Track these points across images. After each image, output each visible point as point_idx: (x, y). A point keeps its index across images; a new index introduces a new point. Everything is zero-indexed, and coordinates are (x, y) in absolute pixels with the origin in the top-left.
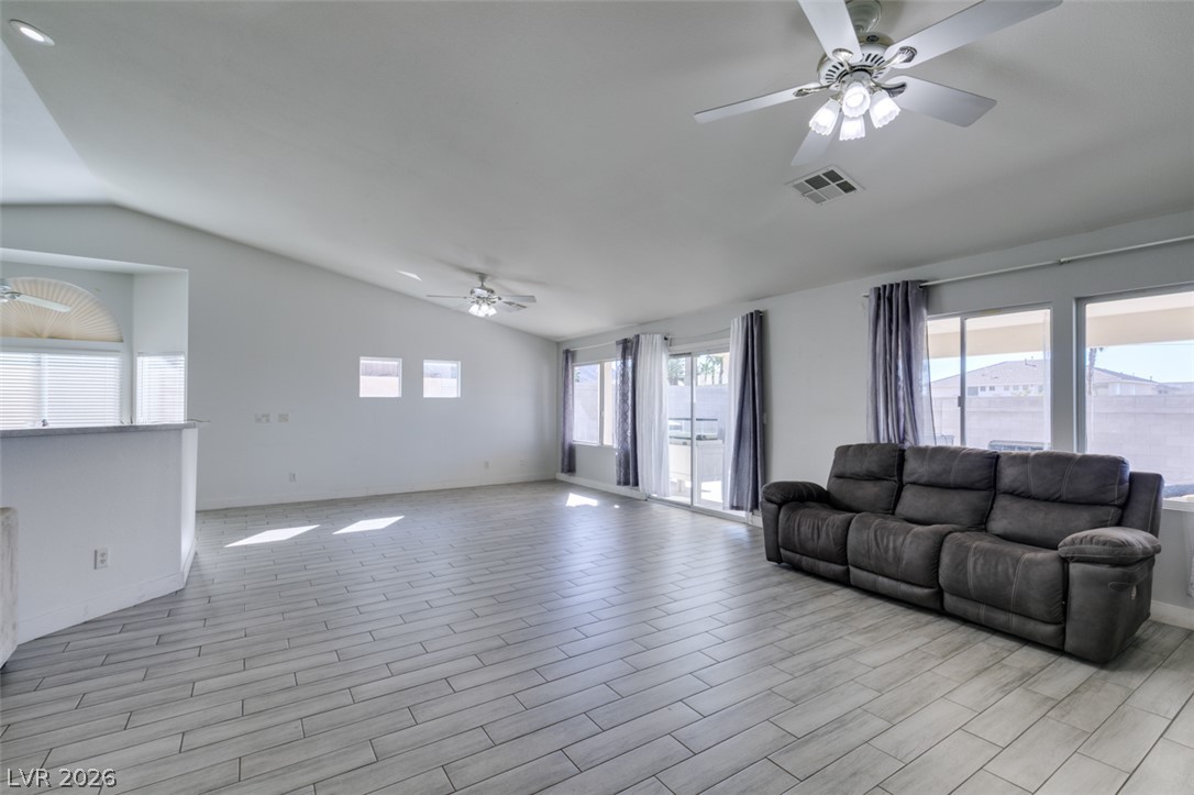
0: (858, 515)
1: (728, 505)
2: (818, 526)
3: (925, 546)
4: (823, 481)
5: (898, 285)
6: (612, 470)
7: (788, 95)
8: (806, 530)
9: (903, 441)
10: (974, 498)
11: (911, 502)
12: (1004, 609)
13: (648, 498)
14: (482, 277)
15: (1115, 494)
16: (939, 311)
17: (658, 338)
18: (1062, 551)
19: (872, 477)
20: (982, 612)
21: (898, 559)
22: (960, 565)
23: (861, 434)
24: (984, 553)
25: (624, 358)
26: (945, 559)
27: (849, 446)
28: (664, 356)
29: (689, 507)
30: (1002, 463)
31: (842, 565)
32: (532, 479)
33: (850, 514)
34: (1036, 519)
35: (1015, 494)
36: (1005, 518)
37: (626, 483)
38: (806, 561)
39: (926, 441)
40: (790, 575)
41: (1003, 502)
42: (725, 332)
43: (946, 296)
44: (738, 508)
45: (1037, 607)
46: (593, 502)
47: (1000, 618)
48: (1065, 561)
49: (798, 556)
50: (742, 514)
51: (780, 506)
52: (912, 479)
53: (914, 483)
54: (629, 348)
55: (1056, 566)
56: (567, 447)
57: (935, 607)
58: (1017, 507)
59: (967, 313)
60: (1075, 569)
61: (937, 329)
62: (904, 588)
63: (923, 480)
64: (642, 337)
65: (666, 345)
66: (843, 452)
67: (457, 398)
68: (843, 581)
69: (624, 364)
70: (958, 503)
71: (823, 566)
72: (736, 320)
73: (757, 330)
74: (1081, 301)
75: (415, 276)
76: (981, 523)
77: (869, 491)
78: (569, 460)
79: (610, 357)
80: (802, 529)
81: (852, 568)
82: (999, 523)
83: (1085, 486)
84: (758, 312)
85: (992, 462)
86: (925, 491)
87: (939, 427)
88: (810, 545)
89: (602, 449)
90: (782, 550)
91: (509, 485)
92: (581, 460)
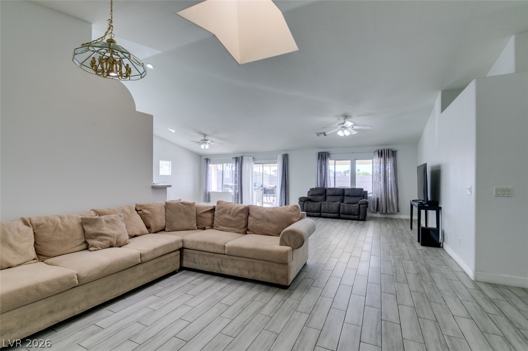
0: (322, 202)
2: (314, 206)
3: (338, 206)
4: (307, 196)
5: (323, 152)
8: (312, 207)
9: (324, 186)
10: (341, 197)
11: (328, 198)
12: (351, 214)
14: (205, 136)
15: (362, 195)
16: (331, 159)
18: (359, 203)
19: (320, 195)
20: (347, 216)
21: (332, 209)
22: (344, 208)
24: (347, 206)
25: (236, 163)
26: (341, 208)
27: (313, 188)
28: (253, 164)
30: (345, 190)
31: (320, 213)
33: (320, 202)
34: (352, 200)
35: (348, 196)
36: (347, 200)
38: (311, 213)
39: (329, 187)
41: (346, 197)
42: (276, 158)
43: (332, 156)
45: (356, 213)
47: (350, 216)
48: (359, 205)
49: (309, 213)
51: (304, 202)
52: (329, 194)
54: (238, 160)
55: (358, 206)
56: (207, 193)
57: (339, 218)
58: (348, 198)
59: (335, 160)
60: (361, 206)
61: (331, 163)
62: (333, 215)
63: (331, 195)
64: (244, 157)
65: (254, 160)
66: (311, 190)
67: (170, 175)
68: (320, 216)
69: (237, 165)
70: (338, 198)
71: (315, 214)
72: (279, 156)
73: (286, 158)
74: (355, 159)
76: (343, 201)
77: (320, 198)
78: (208, 197)
81: (322, 213)
82: (345, 201)
83: (359, 193)
84: (286, 154)
85: (343, 190)
87: (331, 185)
88: (313, 210)
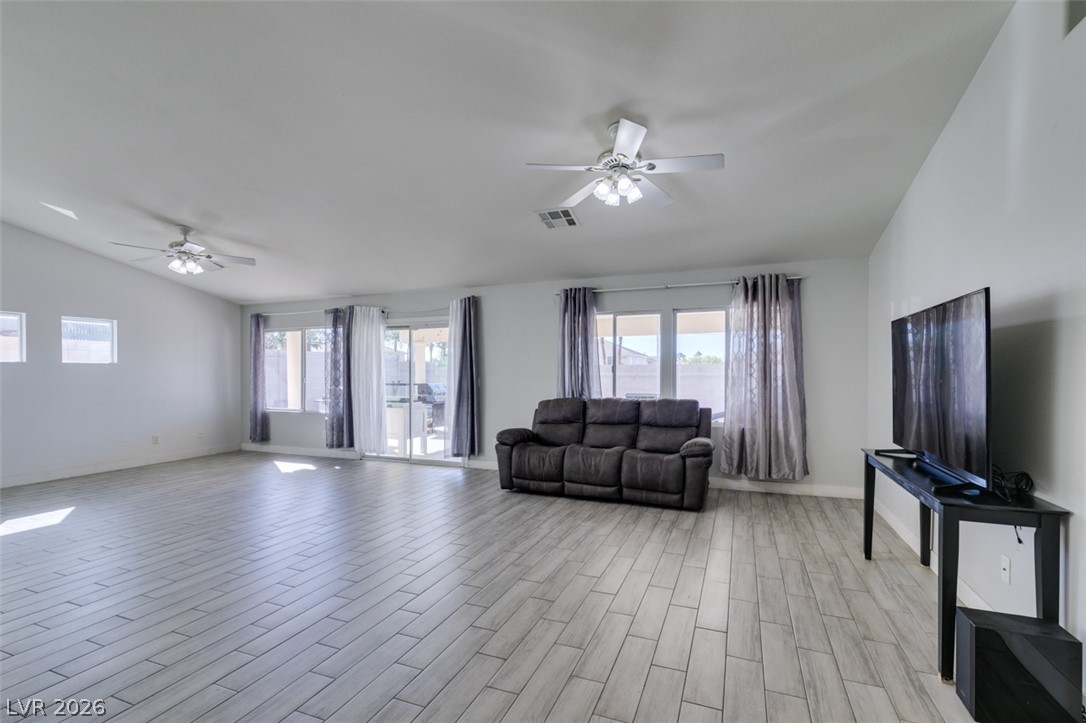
0: (569, 447)
1: (450, 453)
2: (540, 459)
3: (614, 460)
4: (529, 426)
5: (580, 289)
6: (323, 434)
7: (583, 168)
8: (534, 461)
9: (581, 394)
10: (628, 429)
11: (593, 434)
12: (655, 490)
13: (363, 458)
14: (186, 230)
15: (694, 421)
16: (603, 311)
17: (375, 311)
18: (682, 452)
19: (567, 421)
20: (644, 495)
21: (597, 471)
22: (633, 469)
23: (552, 393)
24: (645, 459)
25: (335, 326)
26: (625, 466)
27: (549, 401)
28: (382, 328)
29: (408, 460)
30: (642, 406)
31: (559, 482)
32: (214, 452)
33: (563, 447)
34: (663, 438)
35: (650, 425)
36: (647, 438)
37: (340, 445)
38: (533, 484)
39: (595, 396)
40: (521, 496)
41: (643, 430)
42: (445, 311)
43: (607, 300)
44: (457, 455)
45: (672, 486)
46: (310, 467)
47: (654, 496)
48: (683, 458)
49: (527, 482)
50: (459, 460)
51: (512, 447)
52: (592, 420)
53: (593, 423)
54: (342, 318)
55: (680, 462)
56: (259, 415)
57: (618, 499)
58: (651, 432)
59: (617, 313)
60: (689, 461)
61: (601, 322)
62: (600, 489)
63: (599, 421)
64: (357, 309)
65: (384, 318)
66: (545, 405)
67: (112, 364)
68: (560, 493)
69: (335, 332)
70: (621, 433)
71: (545, 485)
72: (454, 302)
73: (472, 310)
74: (676, 310)
75: (70, 214)
76: (633, 444)
77: (566, 431)
78: (262, 429)
79: (317, 325)
80: (531, 462)
81: (566, 483)
82: (642, 443)
83: (683, 417)
84: (473, 297)
85: (637, 405)
86: (601, 427)
87: (602, 388)
88: (537, 472)
89: (306, 416)
90: (514, 480)
91: (187, 460)
92: (275, 428)
